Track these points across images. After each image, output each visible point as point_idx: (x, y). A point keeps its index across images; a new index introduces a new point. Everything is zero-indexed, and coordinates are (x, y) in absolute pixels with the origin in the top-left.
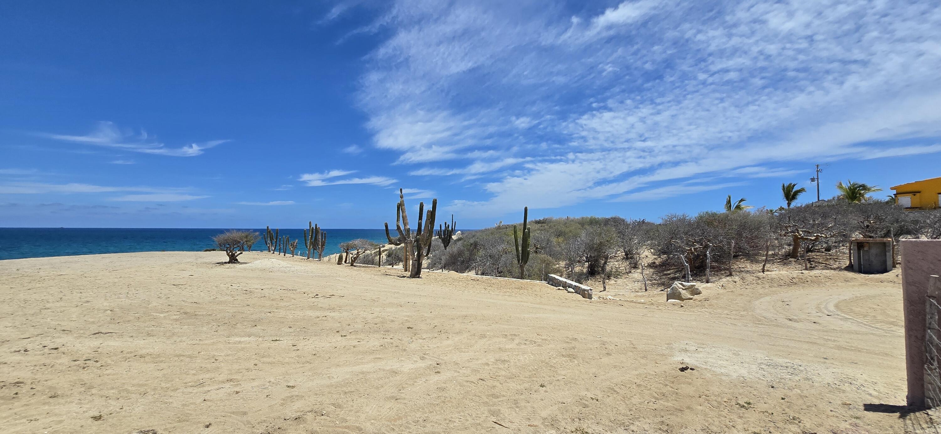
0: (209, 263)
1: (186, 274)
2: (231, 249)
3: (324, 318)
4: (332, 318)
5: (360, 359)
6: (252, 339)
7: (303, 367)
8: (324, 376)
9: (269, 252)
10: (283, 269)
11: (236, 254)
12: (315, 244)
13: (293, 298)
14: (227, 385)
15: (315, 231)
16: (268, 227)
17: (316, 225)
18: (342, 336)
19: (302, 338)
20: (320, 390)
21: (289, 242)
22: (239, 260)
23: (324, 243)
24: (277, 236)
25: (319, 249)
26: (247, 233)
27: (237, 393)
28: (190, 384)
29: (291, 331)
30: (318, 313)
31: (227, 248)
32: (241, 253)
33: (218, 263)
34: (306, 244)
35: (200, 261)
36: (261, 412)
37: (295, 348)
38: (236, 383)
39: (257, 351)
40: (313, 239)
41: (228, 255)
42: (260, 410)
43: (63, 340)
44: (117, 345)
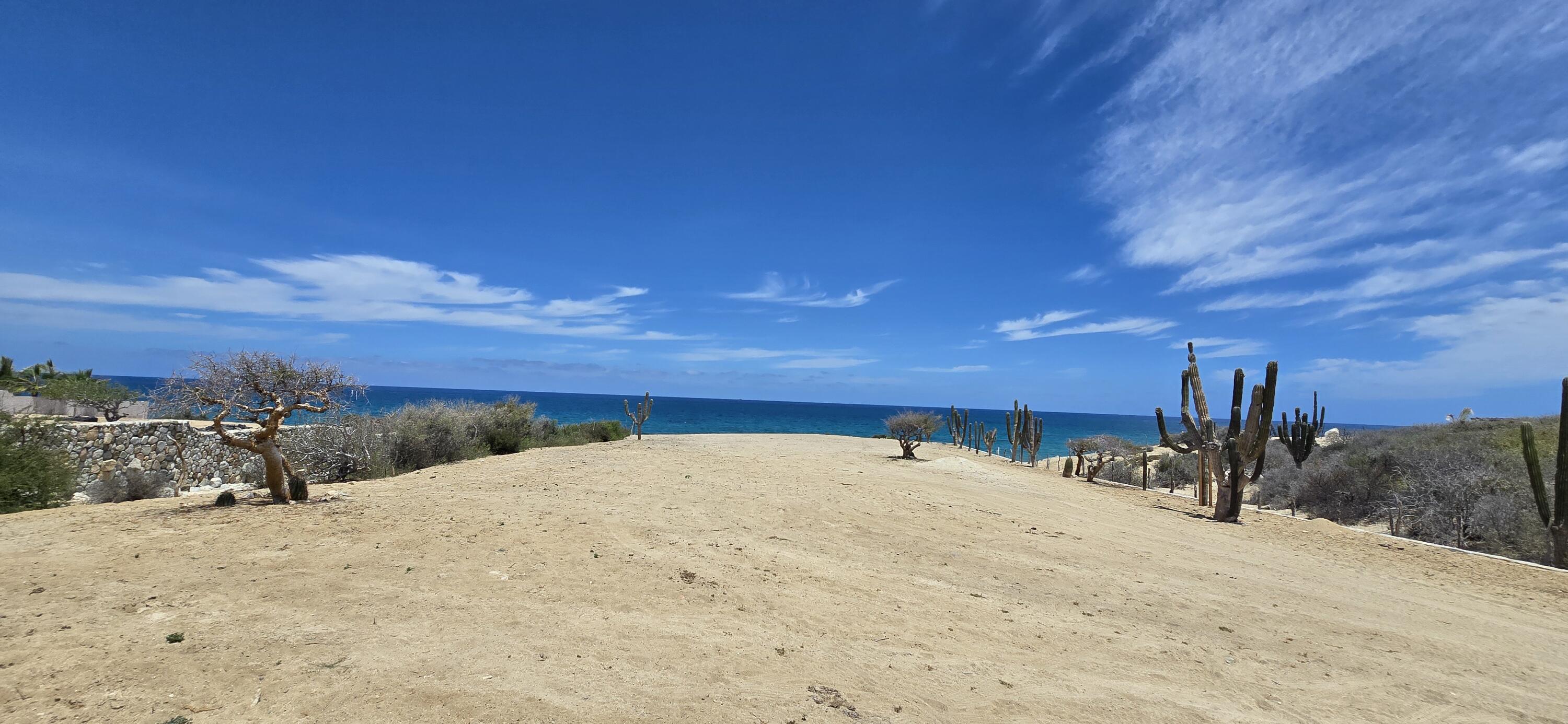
0: (880, 456)
1: (854, 470)
2: (907, 437)
3: (1049, 573)
4: (1064, 575)
5: (1122, 668)
6: (942, 585)
7: (1022, 654)
8: (1060, 681)
9: (955, 445)
10: (977, 475)
11: (912, 446)
12: (1024, 439)
13: (996, 528)
14: (917, 652)
15: (1025, 416)
16: (952, 406)
17: (1026, 406)
18: (1084, 614)
19: (1015, 601)
20: (1055, 706)
21: (983, 431)
22: (915, 456)
23: (1040, 437)
24: (966, 421)
25: (1031, 447)
26: (926, 416)
27: (930, 669)
28: (871, 635)
29: (996, 585)
30: (1038, 562)
31: (901, 436)
32: (918, 445)
33: (890, 457)
34: (1009, 436)
35: (868, 451)
36: (964, 713)
37: (1005, 616)
38: (926, 652)
39: (951, 606)
40: (1022, 427)
41: (902, 446)
42: (964, 710)
43: (745, 539)
44: (792, 557)
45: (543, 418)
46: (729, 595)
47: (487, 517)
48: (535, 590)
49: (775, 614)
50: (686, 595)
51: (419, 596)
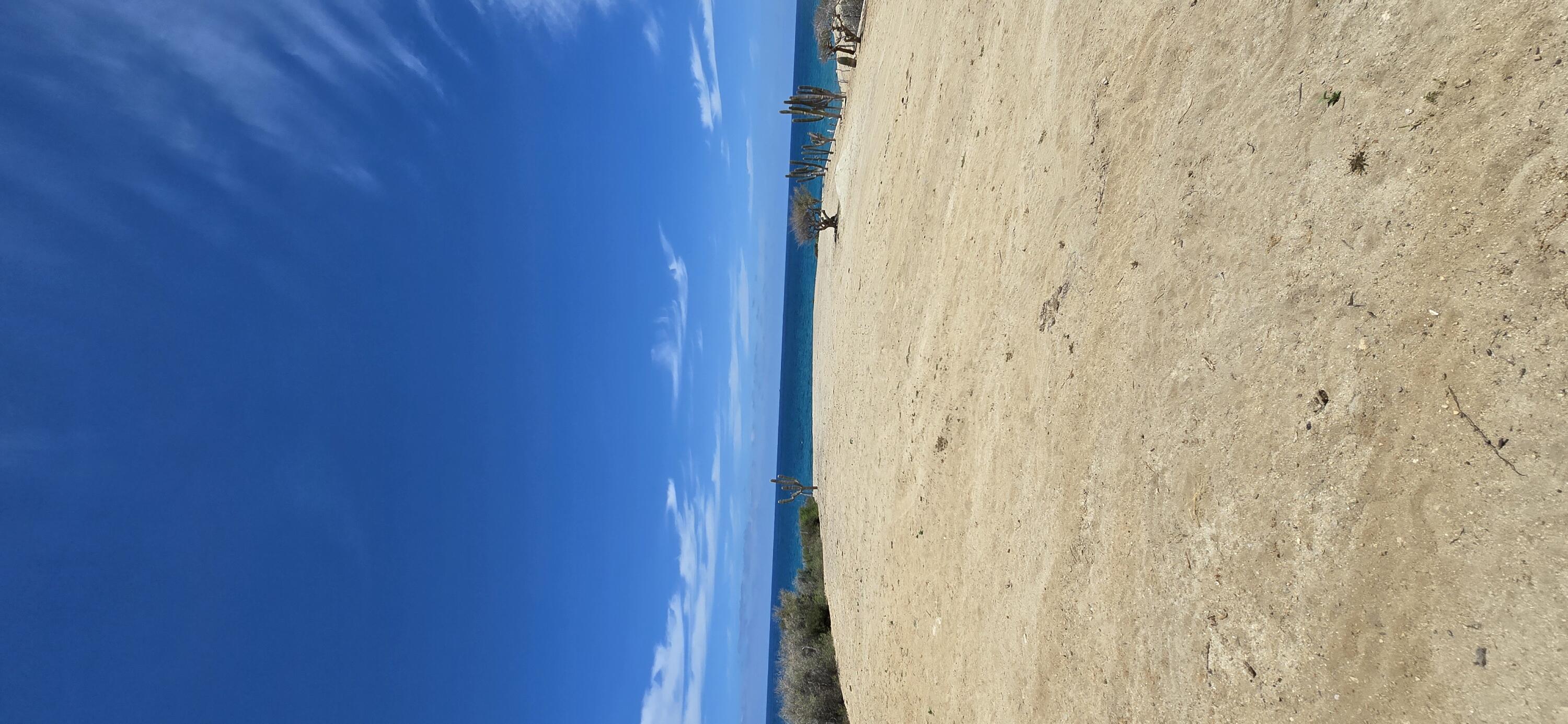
0: (835, 250)
1: (847, 277)
2: (817, 224)
3: (944, 88)
4: (946, 73)
5: (1031, 20)
6: (953, 195)
7: (1016, 120)
8: (1041, 84)
9: (825, 175)
10: (853, 155)
11: (825, 219)
12: (819, 105)
13: (902, 138)
14: (1012, 224)
15: (797, 104)
16: (787, 176)
17: (786, 102)
18: (981, 55)
19: (969, 123)
20: (1063, 90)
21: (812, 146)
22: (834, 215)
23: (817, 89)
24: (800, 163)
25: (827, 98)
26: (795, 203)
27: (1027, 211)
28: (997, 267)
29: (953, 140)
30: (934, 98)
31: (815, 229)
32: (824, 212)
33: (836, 241)
34: (816, 120)
35: (830, 262)
36: (1067, 180)
37: (982, 134)
38: (1012, 214)
39: (972, 187)
40: (808, 107)
41: (825, 228)
42: (1064, 180)
43: (909, 388)
44: (925, 341)
45: (796, 582)
46: (958, 404)
47: (885, 637)
48: (951, 591)
49: (976, 360)
50: (957, 446)
51: (954, 702)
